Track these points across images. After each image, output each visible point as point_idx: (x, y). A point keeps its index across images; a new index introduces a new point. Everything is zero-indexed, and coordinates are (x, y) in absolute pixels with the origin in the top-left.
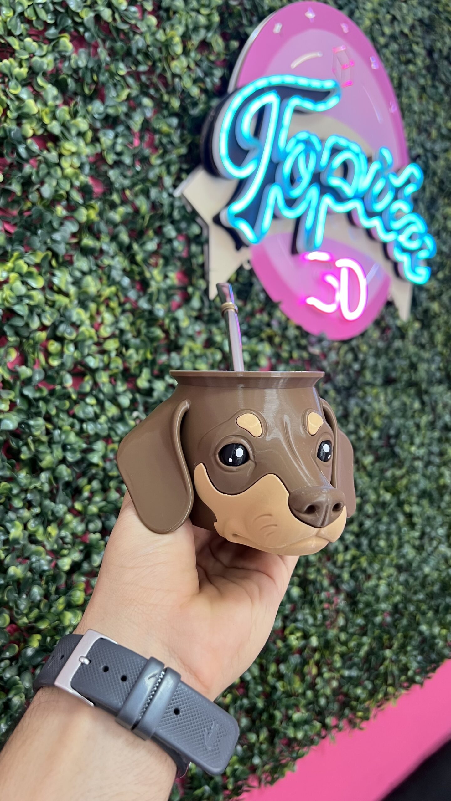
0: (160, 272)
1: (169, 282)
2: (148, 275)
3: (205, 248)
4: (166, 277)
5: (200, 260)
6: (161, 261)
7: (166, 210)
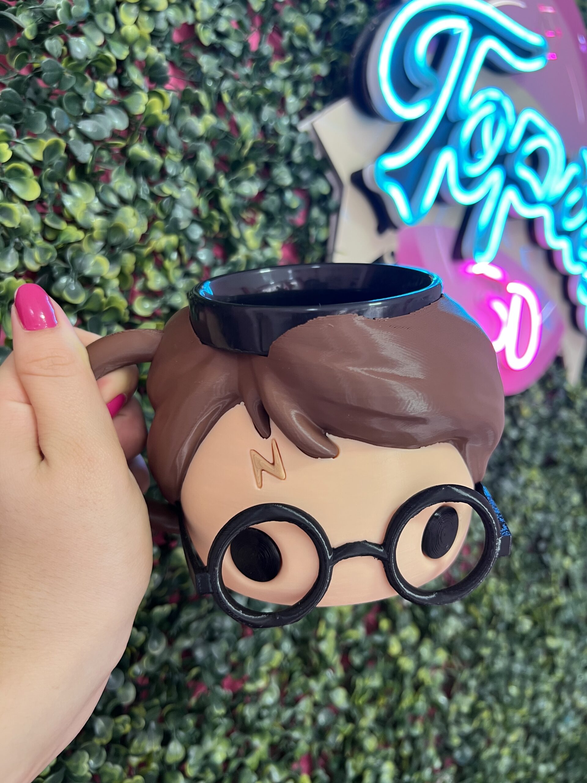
0: (257, 235)
1: (268, 253)
2: (235, 232)
3: (333, 218)
4: (265, 244)
5: (322, 235)
6: (261, 218)
7: (283, 143)
